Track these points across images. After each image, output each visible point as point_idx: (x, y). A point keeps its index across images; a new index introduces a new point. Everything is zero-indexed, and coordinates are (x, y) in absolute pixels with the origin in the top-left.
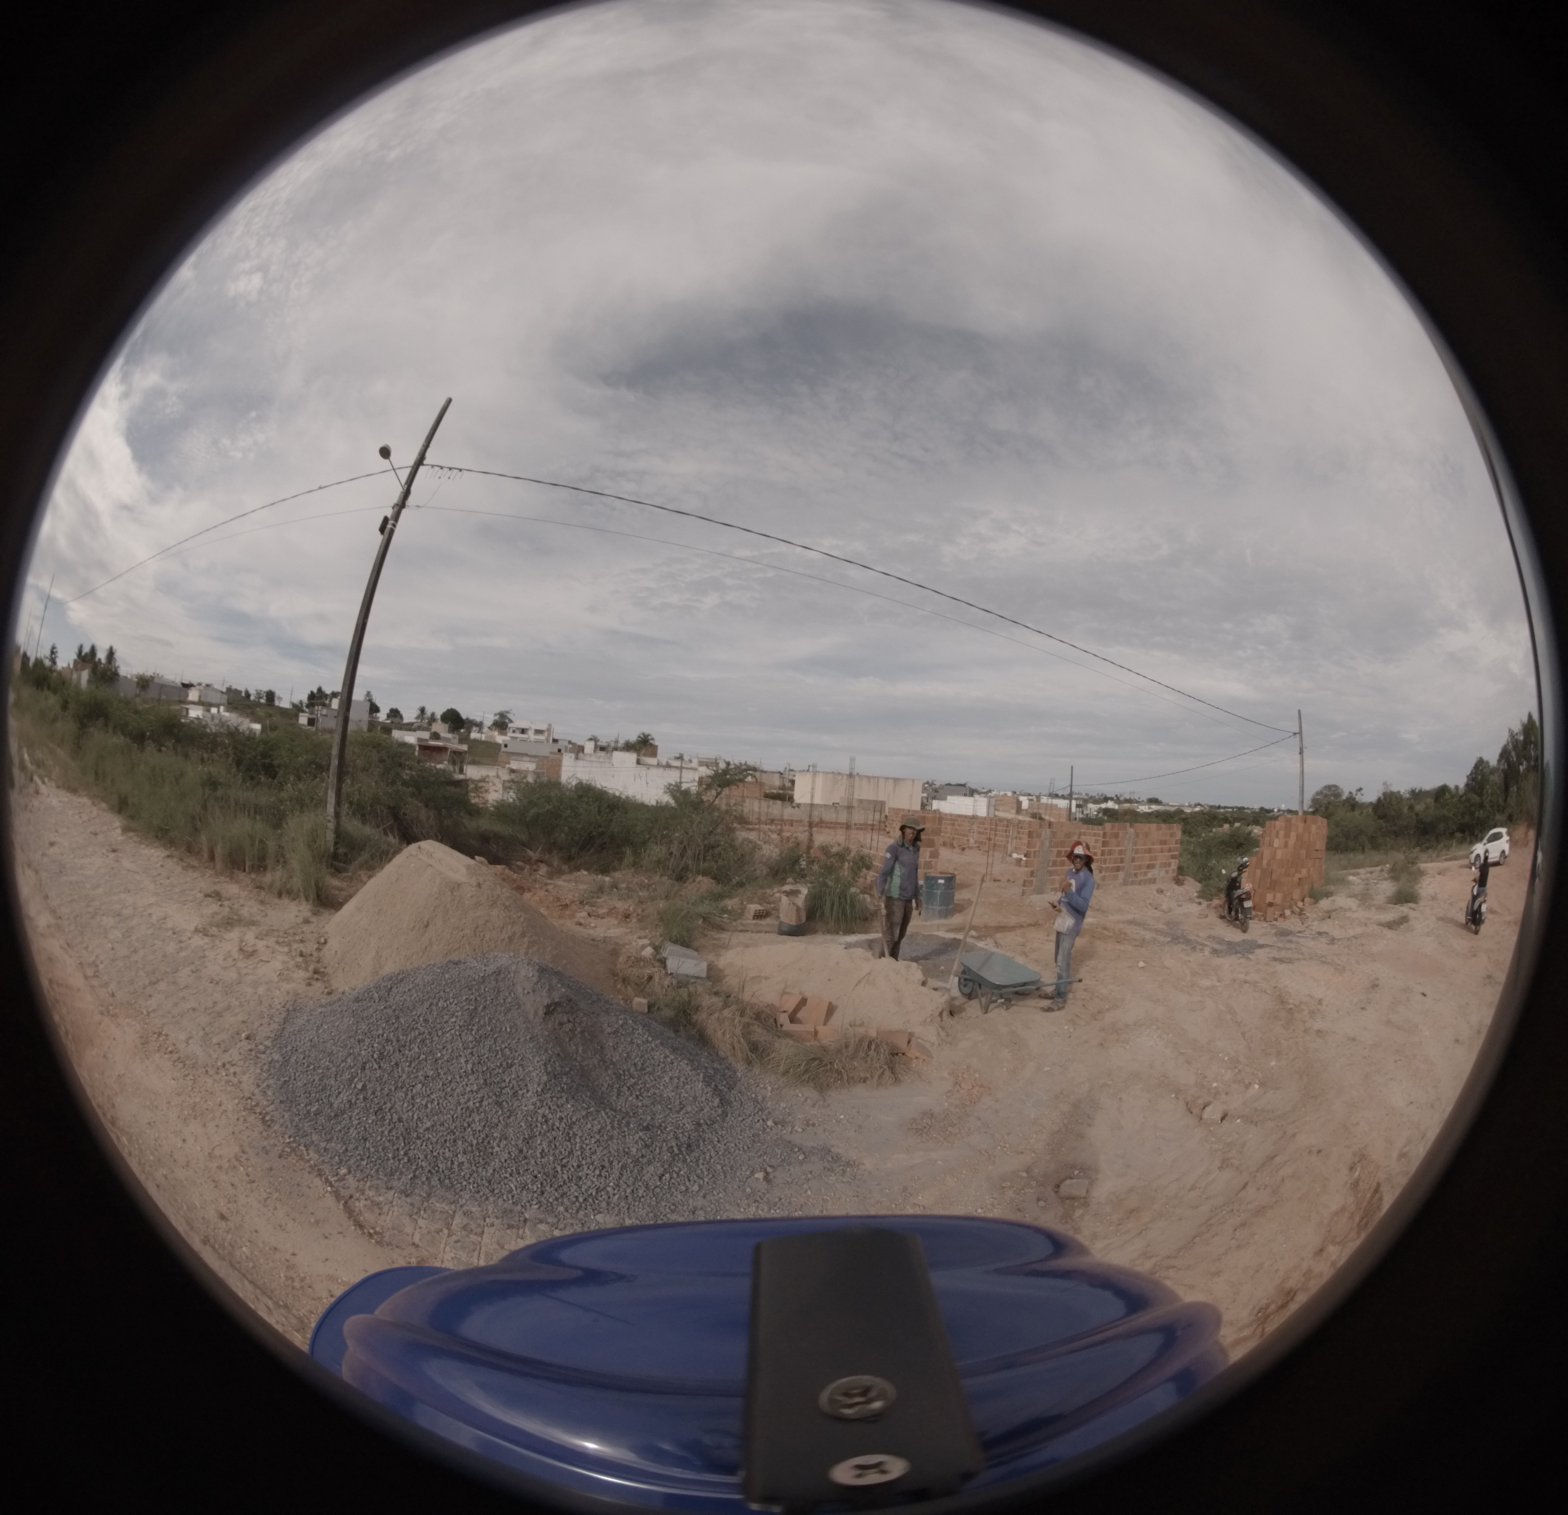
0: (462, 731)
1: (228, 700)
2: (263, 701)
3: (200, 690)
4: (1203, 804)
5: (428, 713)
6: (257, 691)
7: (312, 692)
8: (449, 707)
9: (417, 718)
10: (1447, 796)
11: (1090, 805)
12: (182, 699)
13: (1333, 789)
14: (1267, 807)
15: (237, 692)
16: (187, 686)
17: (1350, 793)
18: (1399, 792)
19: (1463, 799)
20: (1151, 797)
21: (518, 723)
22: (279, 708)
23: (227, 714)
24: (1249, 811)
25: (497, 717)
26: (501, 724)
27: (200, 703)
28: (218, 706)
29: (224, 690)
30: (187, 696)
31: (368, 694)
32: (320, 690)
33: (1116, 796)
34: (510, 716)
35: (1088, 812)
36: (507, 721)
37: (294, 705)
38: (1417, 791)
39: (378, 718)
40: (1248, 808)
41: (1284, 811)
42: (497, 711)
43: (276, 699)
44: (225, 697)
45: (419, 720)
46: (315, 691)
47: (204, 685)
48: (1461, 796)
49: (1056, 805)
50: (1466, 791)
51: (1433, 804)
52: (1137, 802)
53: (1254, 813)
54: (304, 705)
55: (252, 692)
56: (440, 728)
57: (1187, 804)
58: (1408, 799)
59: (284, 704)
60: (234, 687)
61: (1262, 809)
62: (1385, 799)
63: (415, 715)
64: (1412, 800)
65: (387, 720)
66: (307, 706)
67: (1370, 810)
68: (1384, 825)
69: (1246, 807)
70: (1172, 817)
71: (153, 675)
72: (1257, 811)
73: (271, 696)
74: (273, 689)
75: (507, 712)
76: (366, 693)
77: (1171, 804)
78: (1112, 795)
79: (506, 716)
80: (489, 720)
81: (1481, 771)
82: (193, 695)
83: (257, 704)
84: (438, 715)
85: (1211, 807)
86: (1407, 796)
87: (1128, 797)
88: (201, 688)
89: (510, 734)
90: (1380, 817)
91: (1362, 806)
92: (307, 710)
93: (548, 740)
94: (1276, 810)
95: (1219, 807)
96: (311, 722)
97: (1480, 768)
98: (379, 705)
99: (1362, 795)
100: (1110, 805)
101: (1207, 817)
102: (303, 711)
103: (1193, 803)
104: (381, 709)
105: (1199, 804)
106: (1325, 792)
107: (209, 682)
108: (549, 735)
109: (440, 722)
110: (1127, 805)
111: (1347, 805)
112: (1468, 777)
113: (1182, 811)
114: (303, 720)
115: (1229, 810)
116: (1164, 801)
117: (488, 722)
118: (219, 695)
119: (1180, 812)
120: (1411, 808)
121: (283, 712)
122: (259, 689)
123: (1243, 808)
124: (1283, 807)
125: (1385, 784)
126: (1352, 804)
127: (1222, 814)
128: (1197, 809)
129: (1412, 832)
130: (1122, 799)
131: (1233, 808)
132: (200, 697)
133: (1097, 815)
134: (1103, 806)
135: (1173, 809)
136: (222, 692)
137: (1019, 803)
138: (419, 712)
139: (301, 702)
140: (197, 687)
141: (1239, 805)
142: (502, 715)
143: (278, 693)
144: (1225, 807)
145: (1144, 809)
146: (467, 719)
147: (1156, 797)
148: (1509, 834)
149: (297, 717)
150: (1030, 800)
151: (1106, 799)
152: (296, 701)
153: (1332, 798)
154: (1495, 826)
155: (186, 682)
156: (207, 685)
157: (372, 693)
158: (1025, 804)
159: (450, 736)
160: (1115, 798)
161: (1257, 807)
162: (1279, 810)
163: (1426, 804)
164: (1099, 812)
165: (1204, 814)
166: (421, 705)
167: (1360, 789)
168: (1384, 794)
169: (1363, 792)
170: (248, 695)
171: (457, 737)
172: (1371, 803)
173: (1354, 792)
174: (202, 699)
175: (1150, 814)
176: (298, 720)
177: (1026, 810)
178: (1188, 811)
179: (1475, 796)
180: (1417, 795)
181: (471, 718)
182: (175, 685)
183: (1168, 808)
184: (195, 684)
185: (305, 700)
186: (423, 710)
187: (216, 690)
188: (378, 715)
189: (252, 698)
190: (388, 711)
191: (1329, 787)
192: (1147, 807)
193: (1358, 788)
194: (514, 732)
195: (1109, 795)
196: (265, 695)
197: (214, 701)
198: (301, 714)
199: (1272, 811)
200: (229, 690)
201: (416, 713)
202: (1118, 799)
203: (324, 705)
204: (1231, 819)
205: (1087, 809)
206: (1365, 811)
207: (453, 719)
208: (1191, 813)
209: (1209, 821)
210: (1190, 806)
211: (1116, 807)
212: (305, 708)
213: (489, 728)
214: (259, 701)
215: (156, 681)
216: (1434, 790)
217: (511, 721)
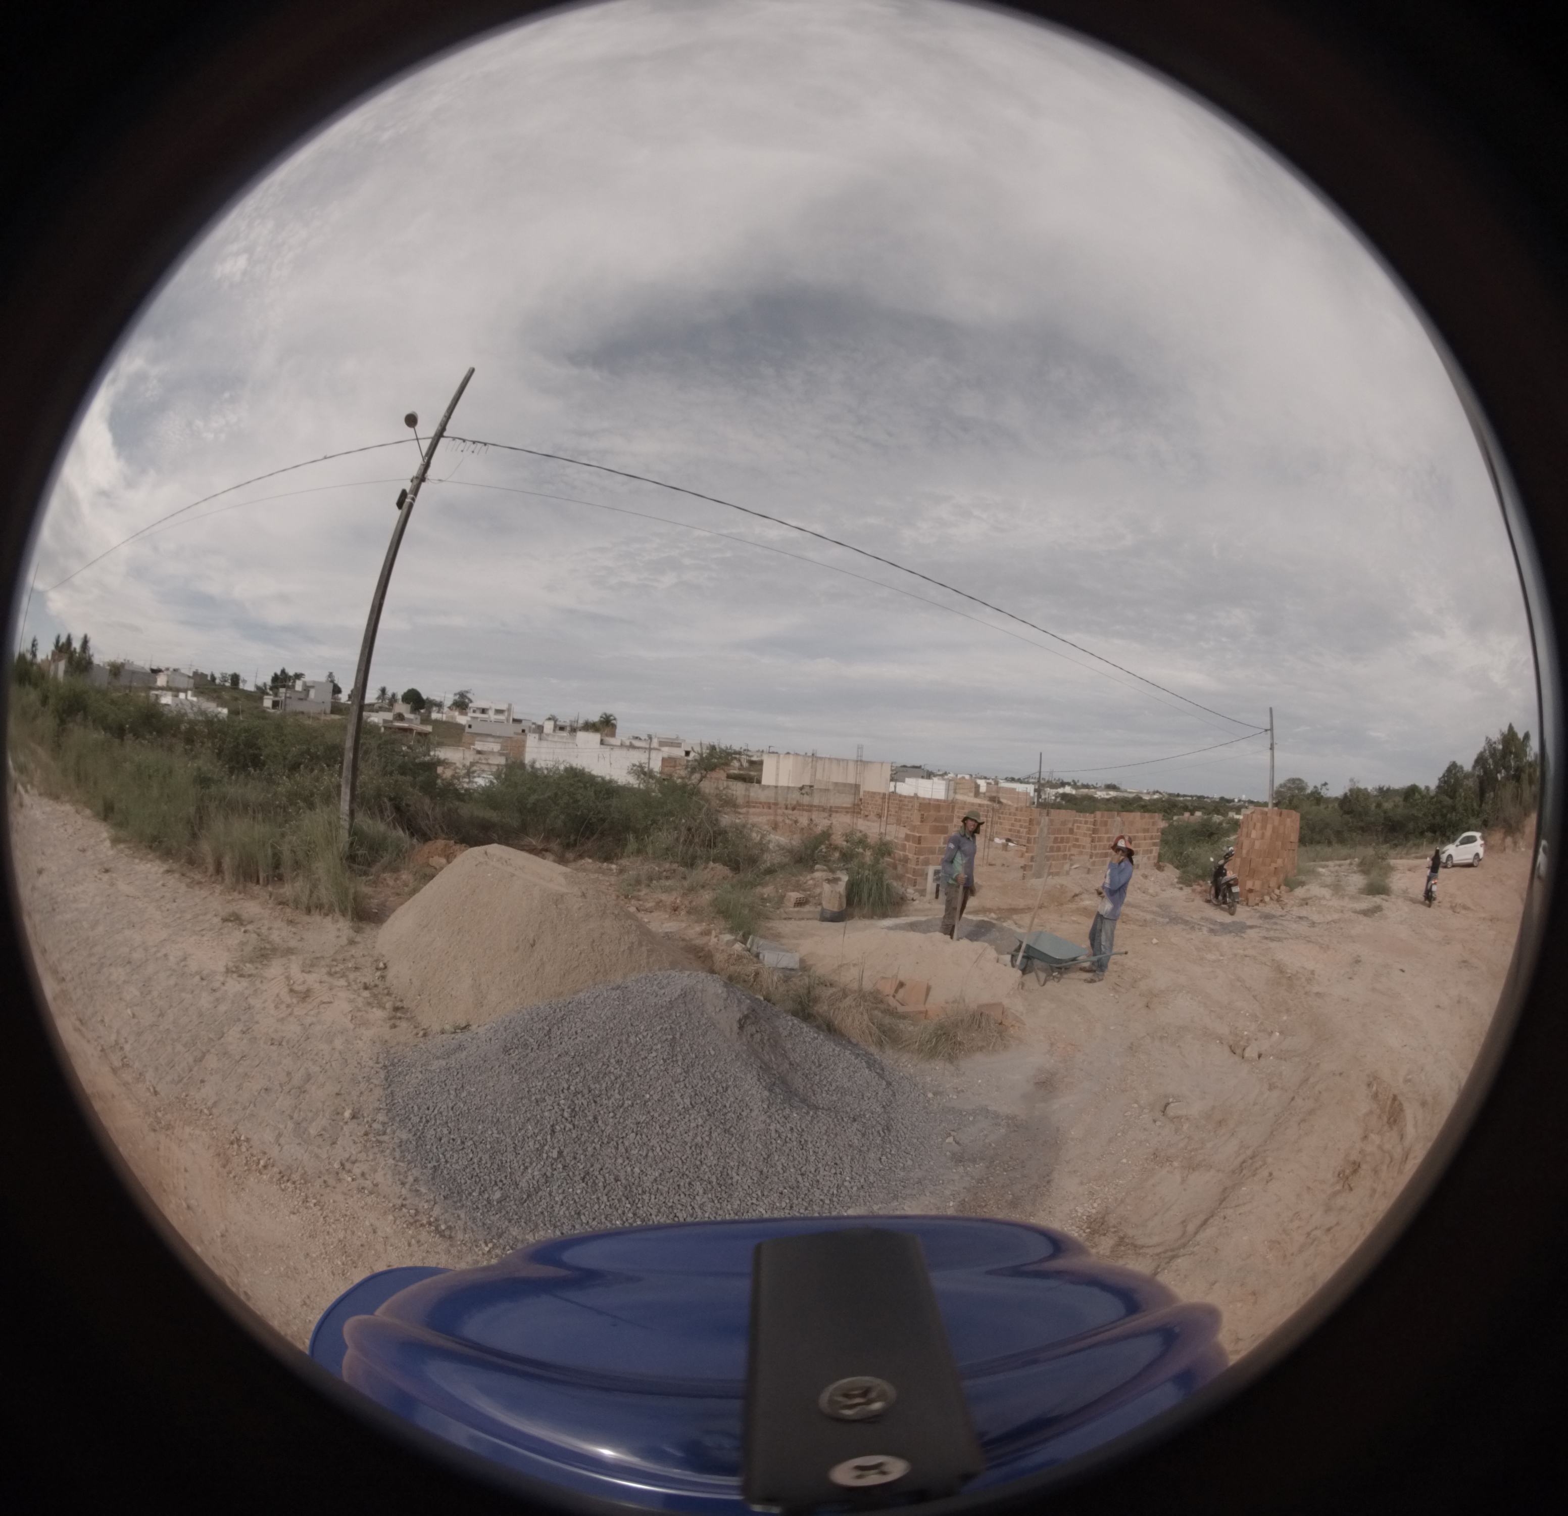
0: (422, 711)
1: (195, 684)
2: (228, 684)
3: (168, 675)
4: (1162, 792)
5: (389, 694)
6: (222, 674)
7: (276, 674)
8: (410, 688)
9: (378, 698)
10: (1417, 796)
11: (1048, 790)
12: (151, 685)
13: (1297, 782)
14: (1227, 797)
15: (203, 676)
16: (156, 672)
17: (1315, 787)
18: (1366, 789)
19: (1435, 800)
20: (1109, 782)
21: (477, 703)
22: (244, 692)
23: (195, 699)
24: (1209, 801)
25: (457, 697)
26: (461, 704)
27: (168, 688)
28: (185, 691)
29: (191, 675)
30: (156, 681)
31: (330, 675)
32: (283, 671)
33: (1074, 781)
34: (469, 696)
35: (1047, 796)
36: (467, 700)
37: (258, 688)
38: (1385, 789)
39: (340, 699)
40: (1208, 798)
41: (1245, 802)
42: (458, 690)
43: (240, 681)
44: (192, 681)
45: (380, 701)
46: (279, 673)
47: (171, 670)
48: (1432, 798)
49: (1013, 791)
50: (1437, 793)
51: (1401, 803)
52: (1095, 788)
53: (1214, 802)
54: (268, 687)
55: (218, 675)
56: (402, 708)
57: (1145, 791)
58: (1376, 796)
59: (249, 686)
60: (200, 671)
61: (1222, 799)
62: (1351, 795)
63: (376, 696)
64: (1380, 798)
65: (349, 700)
66: (271, 689)
67: (1336, 805)
68: (1350, 820)
69: (1206, 796)
70: (1130, 804)
71: (123, 661)
72: (1217, 800)
73: (235, 679)
74: (237, 672)
75: (467, 692)
76: (328, 674)
77: (1129, 790)
78: (1070, 780)
79: (466, 697)
80: (449, 701)
81: (1455, 774)
82: (161, 681)
83: (223, 687)
84: (399, 697)
85: (1170, 795)
86: (1375, 793)
87: (1085, 783)
88: (169, 673)
89: (471, 714)
90: (1348, 813)
91: (1328, 800)
92: (271, 693)
93: (508, 720)
94: (1236, 800)
95: (1178, 795)
96: (275, 704)
97: (1453, 772)
98: (340, 685)
99: (1328, 790)
100: (1068, 790)
101: (1167, 805)
102: (268, 694)
103: (1151, 790)
104: (343, 690)
105: (1157, 792)
106: (1289, 785)
107: (176, 667)
108: (509, 715)
109: (400, 702)
110: (1085, 791)
111: (1312, 798)
112: (1439, 779)
113: (1140, 799)
114: (268, 702)
115: (1190, 798)
116: (1123, 787)
117: (448, 702)
118: (186, 679)
119: (1138, 799)
120: (1379, 805)
121: (248, 695)
122: (224, 672)
123: (1203, 797)
124: (1244, 797)
125: (1352, 780)
126: (1317, 798)
127: (1181, 802)
128: (1156, 796)
129: (1380, 829)
130: (1079, 784)
131: (1192, 796)
132: (168, 682)
133: (1055, 800)
134: (1061, 791)
135: (1131, 796)
136: (189, 677)
137: (977, 787)
138: (380, 692)
139: (265, 685)
140: (166, 672)
141: (1199, 794)
142: (462, 695)
143: (243, 676)
144: (1184, 796)
145: (1100, 794)
146: (427, 699)
147: (1113, 783)
148: (1483, 838)
149: (261, 699)
150: (988, 784)
151: (1063, 784)
152: (260, 684)
153: (1296, 791)
154: (1468, 830)
155: (155, 667)
156: (175, 670)
157: (334, 674)
158: (983, 788)
159: (412, 716)
160: (1072, 783)
161: (1216, 796)
162: (1240, 801)
163: (1394, 802)
164: (1056, 797)
165: (1163, 801)
166: (383, 685)
167: (1326, 784)
168: (1351, 790)
169: (1328, 787)
170: (213, 678)
171: (419, 717)
172: (1336, 799)
173: (1319, 787)
174: (171, 685)
175: (1108, 800)
176: (262, 702)
177: (984, 793)
178: (1147, 798)
179: (1448, 799)
180: (1385, 793)
181: (432, 698)
182: (143, 671)
183: (1126, 795)
184: (163, 669)
185: (269, 682)
186: (383, 691)
187: (183, 675)
188: (340, 696)
189: (217, 681)
190: (349, 692)
191: (1293, 781)
192: (1104, 793)
193: (1323, 783)
194: (474, 711)
195: (1066, 780)
196: (230, 678)
197: (181, 686)
198: (266, 697)
199: (1233, 801)
200: (196, 673)
201: (379, 693)
202: (1075, 784)
203: (287, 687)
204: (1190, 808)
205: (1045, 794)
206: (1330, 806)
207: (414, 699)
208: (1149, 800)
209: (1168, 808)
210: (1148, 793)
211: (1074, 792)
212: (268, 691)
213: (449, 708)
214: (224, 685)
215: (127, 667)
216: (1403, 789)
217: (471, 701)
